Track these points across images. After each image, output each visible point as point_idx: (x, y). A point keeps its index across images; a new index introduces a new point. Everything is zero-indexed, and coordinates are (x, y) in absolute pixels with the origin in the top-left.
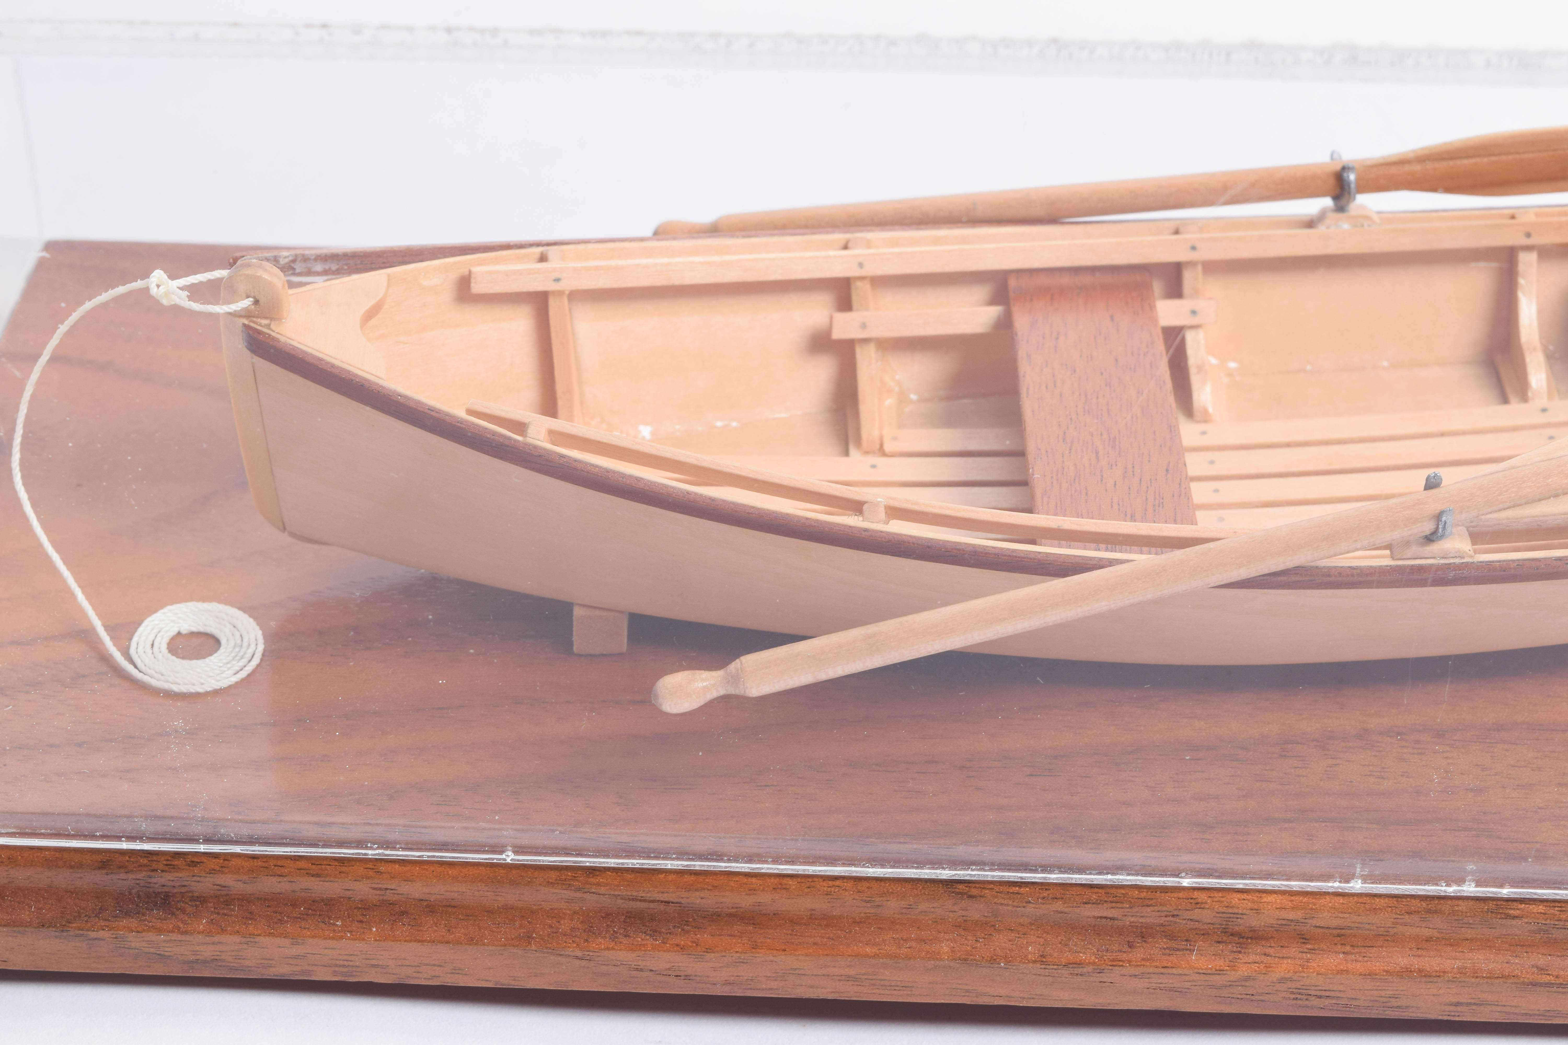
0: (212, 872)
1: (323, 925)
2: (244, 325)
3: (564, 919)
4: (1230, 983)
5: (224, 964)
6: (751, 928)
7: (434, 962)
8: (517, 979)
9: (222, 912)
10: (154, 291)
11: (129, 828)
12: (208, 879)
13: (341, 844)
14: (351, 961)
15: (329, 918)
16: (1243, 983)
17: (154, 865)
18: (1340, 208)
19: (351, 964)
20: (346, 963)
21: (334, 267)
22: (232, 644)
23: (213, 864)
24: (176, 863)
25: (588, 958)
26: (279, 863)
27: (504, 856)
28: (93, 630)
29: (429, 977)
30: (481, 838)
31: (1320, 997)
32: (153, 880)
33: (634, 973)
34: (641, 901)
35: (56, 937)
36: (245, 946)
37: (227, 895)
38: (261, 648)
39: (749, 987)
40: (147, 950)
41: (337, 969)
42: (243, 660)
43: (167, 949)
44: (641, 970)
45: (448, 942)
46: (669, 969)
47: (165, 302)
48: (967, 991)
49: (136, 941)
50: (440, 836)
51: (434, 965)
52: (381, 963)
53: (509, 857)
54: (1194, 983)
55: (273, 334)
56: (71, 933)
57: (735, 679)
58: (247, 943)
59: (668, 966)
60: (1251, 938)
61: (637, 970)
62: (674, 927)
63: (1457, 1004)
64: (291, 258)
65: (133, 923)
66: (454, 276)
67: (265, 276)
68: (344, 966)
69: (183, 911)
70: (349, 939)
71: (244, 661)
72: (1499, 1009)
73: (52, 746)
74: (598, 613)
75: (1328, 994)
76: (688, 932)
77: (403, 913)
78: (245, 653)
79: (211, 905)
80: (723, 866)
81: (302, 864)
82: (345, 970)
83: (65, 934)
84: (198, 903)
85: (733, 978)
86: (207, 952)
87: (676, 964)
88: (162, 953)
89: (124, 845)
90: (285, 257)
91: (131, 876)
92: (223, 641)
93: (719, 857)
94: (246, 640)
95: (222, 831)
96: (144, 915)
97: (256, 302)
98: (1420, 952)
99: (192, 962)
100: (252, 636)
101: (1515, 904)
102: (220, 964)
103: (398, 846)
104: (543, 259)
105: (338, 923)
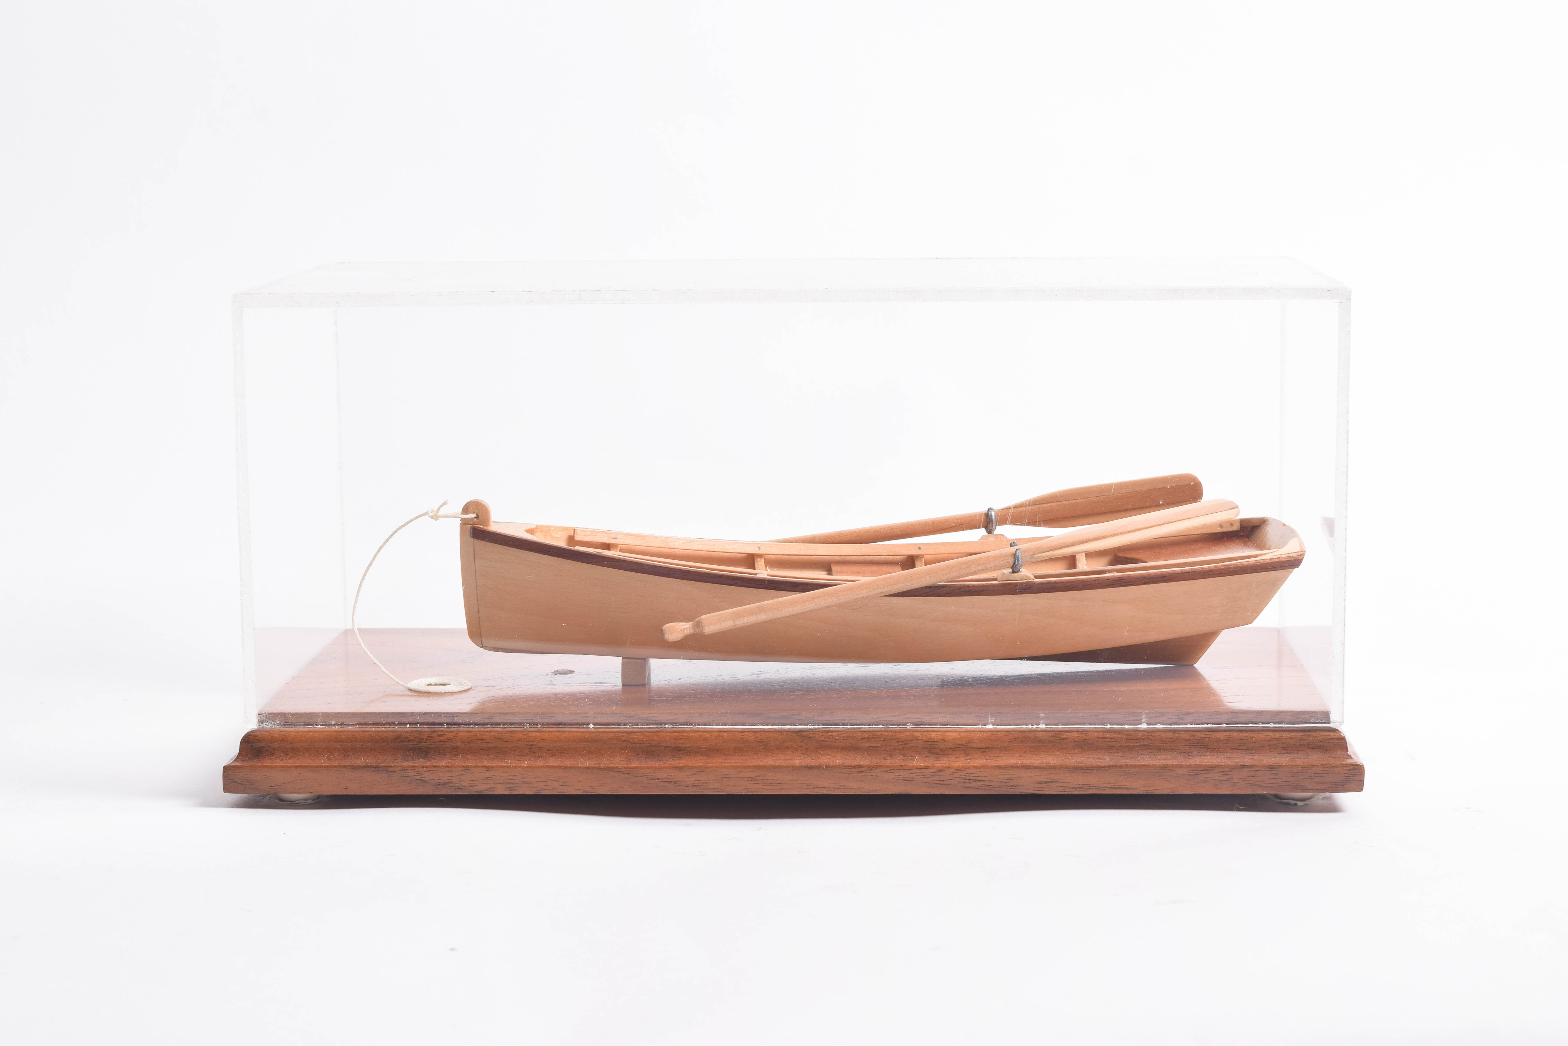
0: (450, 739)
2: (472, 527)
3: (617, 757)
4: (932, 774)
5: (453, 785)
6: (705, 758)
8: (593, 788)
9: (453, 759)
11: (411, 720)
12: (447, 743)
13: (512, 724)
14: (514, 780)
15: (505, 760)
16: (939, 774)
17: (422, 737)
18: (990, 532)
20: (512, 781)
22: (456, 684)
23: (450, 736)
24: (432, 735)
25: (628, 772)
26: (482, 734)
27: (588, 728)
29: (552, 789)
30: (578, 721)
31: (976, 781)
34: (654, 746)
35: (373, 771)
36: (464, 773)
37: (456, 751)
39: (704, 787)
40: (416, 777)
41: (507, 785)
43: (426, 777)
44: (653, 779)
46: (665, 778)
48: (808, 785)
51: (554, 781)
53: (591, 728)
54: (915, 775)
55: (484, 529)
56: (380, 769)
57: (698, 625)
59: (666, 775)
60: (942, 754)
61: (651, 779)
62: (669, 759)
63: (1041, 782)
65: (410, 764)
70: (514, 766)
71: (462, 687)
72: (1061, 784)
74: (633, 661)
75: (979, 778)
77: (540, 757)
79: (448, 756)
81: (493, 734)
82: (511, 785)
84: (442, 754)
85: (697, 782)
87: (670, 774)
88: (423, 779)
89: (408, 729)
91: (411, 743)
92: (452, 684)
93: (690, 724)
95: (456, 719)
97: (477, 517)
98: (1021, 758)
99: (437, 784)
101: (1063, 733)
102: (451, 785)
103: (539, 724)
105: (509, 761)
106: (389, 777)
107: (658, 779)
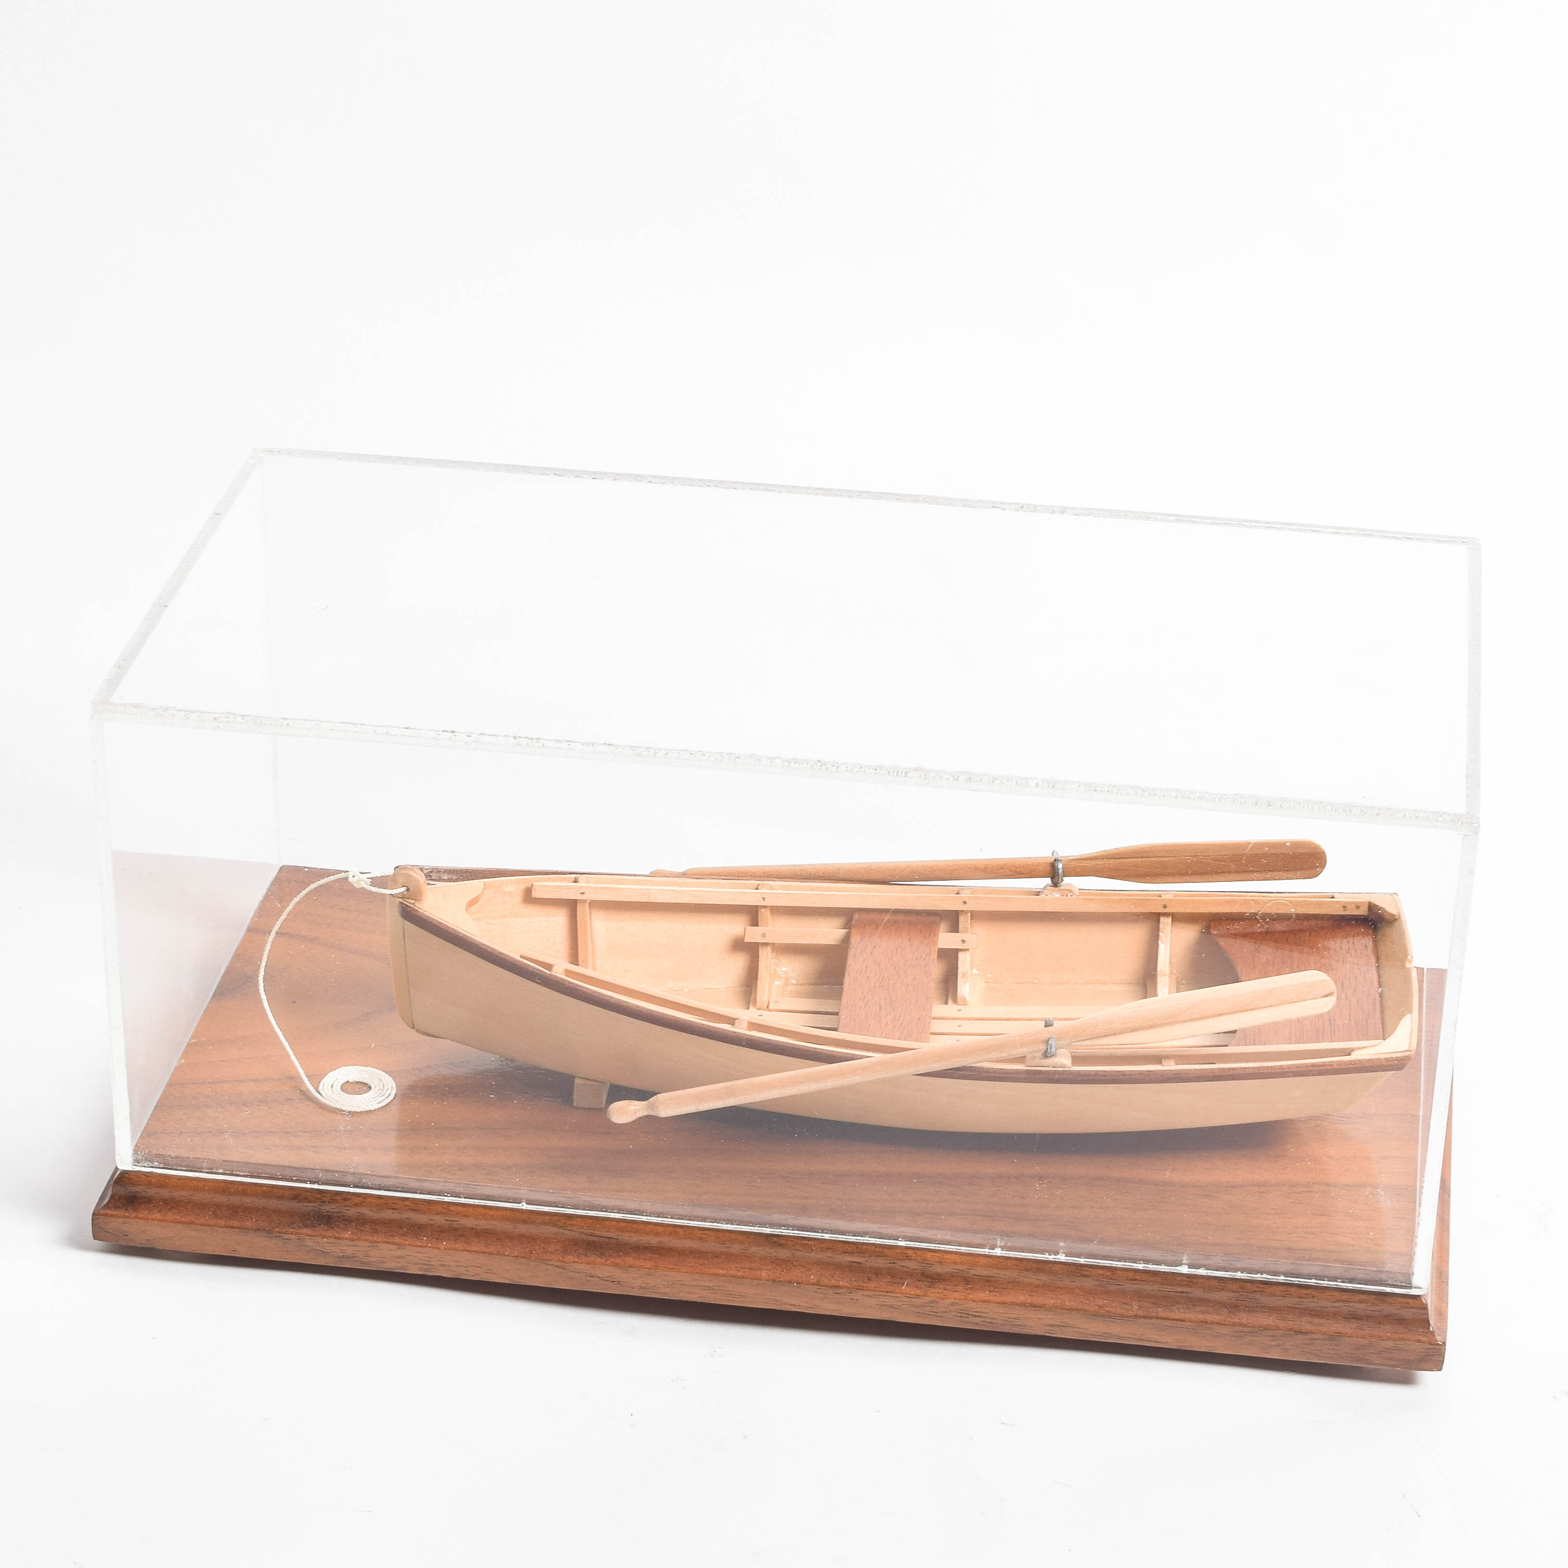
0: (356, 1205)
1: (416, 1239)
2: (400, 902)
3: (552, 1244)
4: (923, 1304)
5: (359, 1260)
6: (656, 1256)
7: (477, 1265)
8: (522, 1278)
9: (360, 1228)
10: (351, 879)
11: (311, 1175)
12: (353, 1209)
13: (430, 1193)
15: (420, 1236)
16: (932, 1305)
17: (324, 1199)
18: (1055, 884)
19: (430, 1263)
20: (427, 1263)
21: (455, 877)
22: (378, 1088)
23: (357, 1200)
24: (336, 1198)
25: (563, 1267)
26: (394, 1202)
27: (520, 1205)
28: (299, 1077)
30: (509, 1193)
31: (975, 1316)
32: (322, 1208)
33: (588, 1278)
34: (595, 1236)
35: (266, 1237)
36: (371, 1248)
37: (363, 1219)
38: (394, 1092)
40: (315, 1248)
41: (422, 1266)
42: (383, 1097)
43: (327, 1248)
44: (593, 1277)
45: (485, 1253)
46: (607, 1277)
47: (356, 886)
48: (776, 1300)
49: (309, 1242)
50: (487, 1191)
52: (447, 1263)
53: (524, 1206)
54: (903, 1303)
55: (416, 908)
56: (274, 1235)
57: (652, 1106)
58: (372, 1246)
59: (608, 1274)
60: (937, 1279)
61: (590, 1276)
63: (1052, 1326)
64: (430, 870)
65: (309, 1231)
66: (523, 887)
67: (414, 875)
68: (426, 1265)
69: (338, 1227)
70: (430, 1247)
71: (383, 1098)
72: (1077, 1330)
73: (271, 1132)
74: (588, 1082)
75: (979, 1314)
76: (620, 1256)
77: (461, 1235)
78: (385, 1093)
79: (354, 1224)
80: (644, 1218)
81: (407, 1203)
82: (426, 1267)
83: (270, 1235)
84: (347, 1223)
85: (644, 1285)
86: (350, 1251)
88: (324, 1250)
89: (308, 1186)
90: (427, 869)
91: (310, 1205)
92: (373, 1087)
93: (641, 1213)
94: (386, 1087)
95: (364, 1181)
96: (316, 1227)
97: (408, 890)
98: (1032, 1293)
99: (340, 1257)
100: (390, 1085)
101: (1086, 1268)
102: (356, 1259)
103: (462, 1196)
104: (576, 881)
105: (425, 1239)
106: (284, 1245)
107: (599, 1277)
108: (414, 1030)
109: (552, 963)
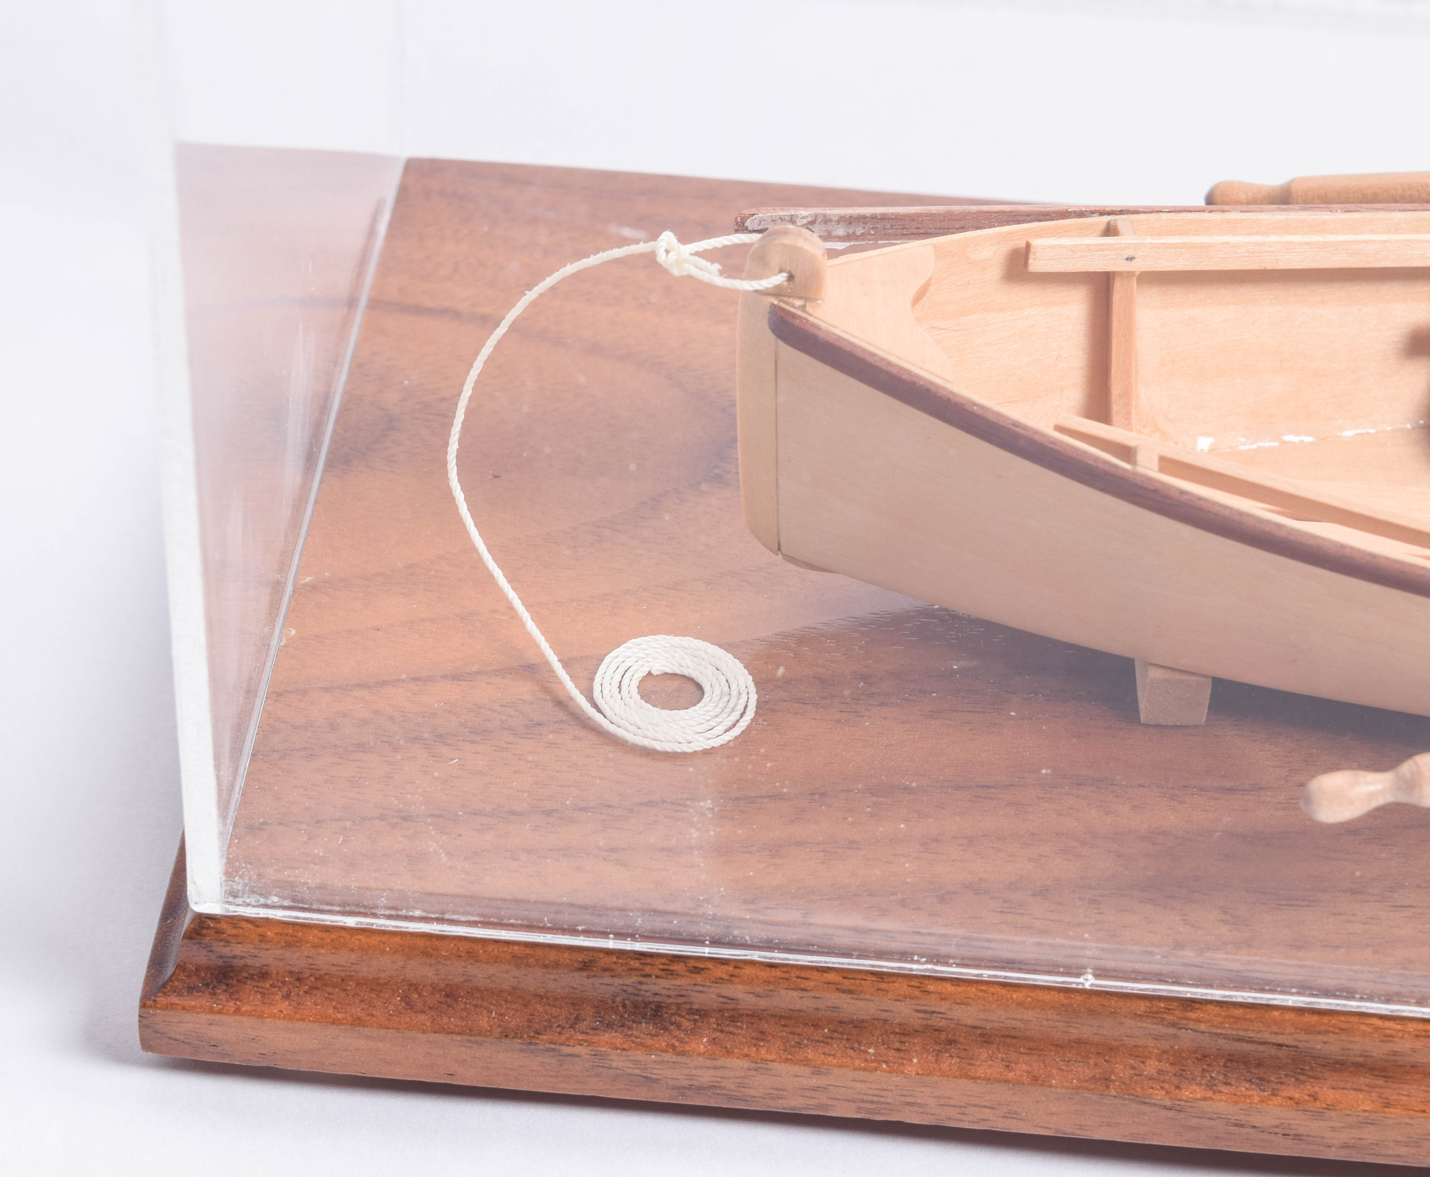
0: (719, 981)
1: (851, 1052)
2: (773, 304)
3: (1150, 1058)
5: (723, 1092)
7: (985, 1104)
8: (1084, 1128)
9: (726, 1029)
10: (661, 257)
11: (618, 922)
12: (712, 990)
13: (881, 955)
14: (882, 1097)
15: (860, 1043)
17: (648, 969)
19: (882, 1100)
20: (875, 1099)
21: (859, 231)
22: (717, 692)
23: (720, 972)
24: (674, 968)
25: (1178, 1108)
26: (803, 975)
27: (1081, 980)
28: (546, 666)
29: (976, 1120)
30: (1057, 957)
32: (644, 987)
33: (1232, 1129)
34: (1248, 1042)
35: (521, 1050)
36: (754, 1073)
37: (733, 1010)
38: (754, 698)
39: (1372, 1152)
40: (630, 1071)
41: (862, 1105)
42: (734, 713)
43: (656, 1071)
44: (1242, 1126)
45: (1007, 1081)
46: (1277, 1127)
47: (676, 272)
49: (617, 1061)
50: (1006, 953)
51: (985, 1107)
52: (919, 1101)
53: (1088, 981)
55: (811, 319)
56: (541, 1047)
57: (1411, 784)
58: (756, 1070)
59: (1276, 1122)
61: (1236, 1125)
62: (1286, 1075)
64: (809, 219)
65: (616, 1037)
66: (1007, 248)
68: (872, 1102)
69: (679, 1026)
70: (885, 1071)
71: (736, 715)
73: (513, 813)
74: (1178, 676)
76: (1303, 1082)
77: (951, 1042)
78: (736, 705)
79: (713, 1020)
80: (1353, 1005)
81: (831, 977)
82: (874, 1106)
83: (532, 1047)
84: (697, 1017)
86: (705, 1077)
87: (1287, 1122)
88: (649, 1075)
89: (611, 944)
90: (803, 218)
91: (617, 981)
92: (707, 688)
93: (1350, 995)
94: (734, 687)
95: (736, 932)
96: (630, 1028)
97: (791, 277)
99: (684, 1088)
100: (742, 683)
102: (718, 1092)
103: (951, 961)
104: (1110, 231)
105: (871, 1051)
106: (561, 1065)
107: (1254, 1127)
108: (780, 557)
109: (1132, 443)
